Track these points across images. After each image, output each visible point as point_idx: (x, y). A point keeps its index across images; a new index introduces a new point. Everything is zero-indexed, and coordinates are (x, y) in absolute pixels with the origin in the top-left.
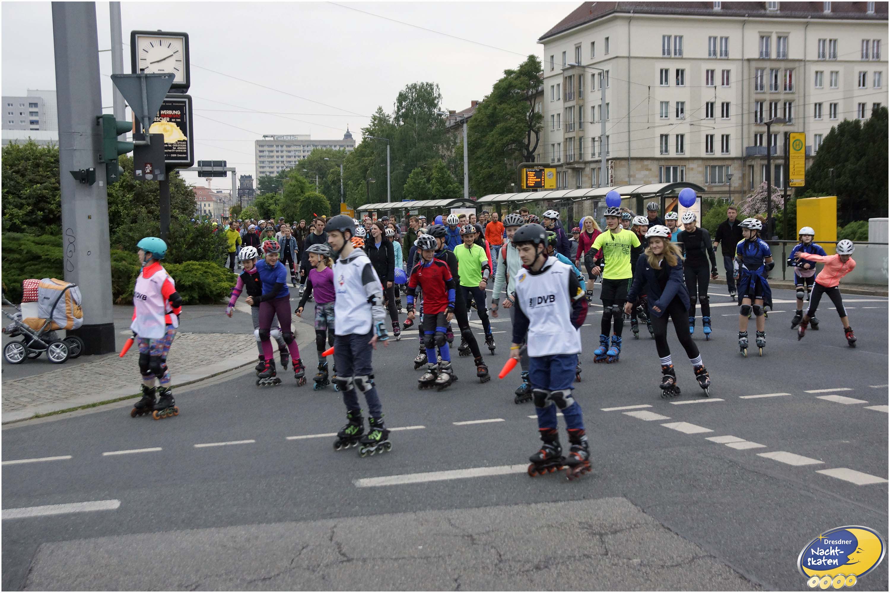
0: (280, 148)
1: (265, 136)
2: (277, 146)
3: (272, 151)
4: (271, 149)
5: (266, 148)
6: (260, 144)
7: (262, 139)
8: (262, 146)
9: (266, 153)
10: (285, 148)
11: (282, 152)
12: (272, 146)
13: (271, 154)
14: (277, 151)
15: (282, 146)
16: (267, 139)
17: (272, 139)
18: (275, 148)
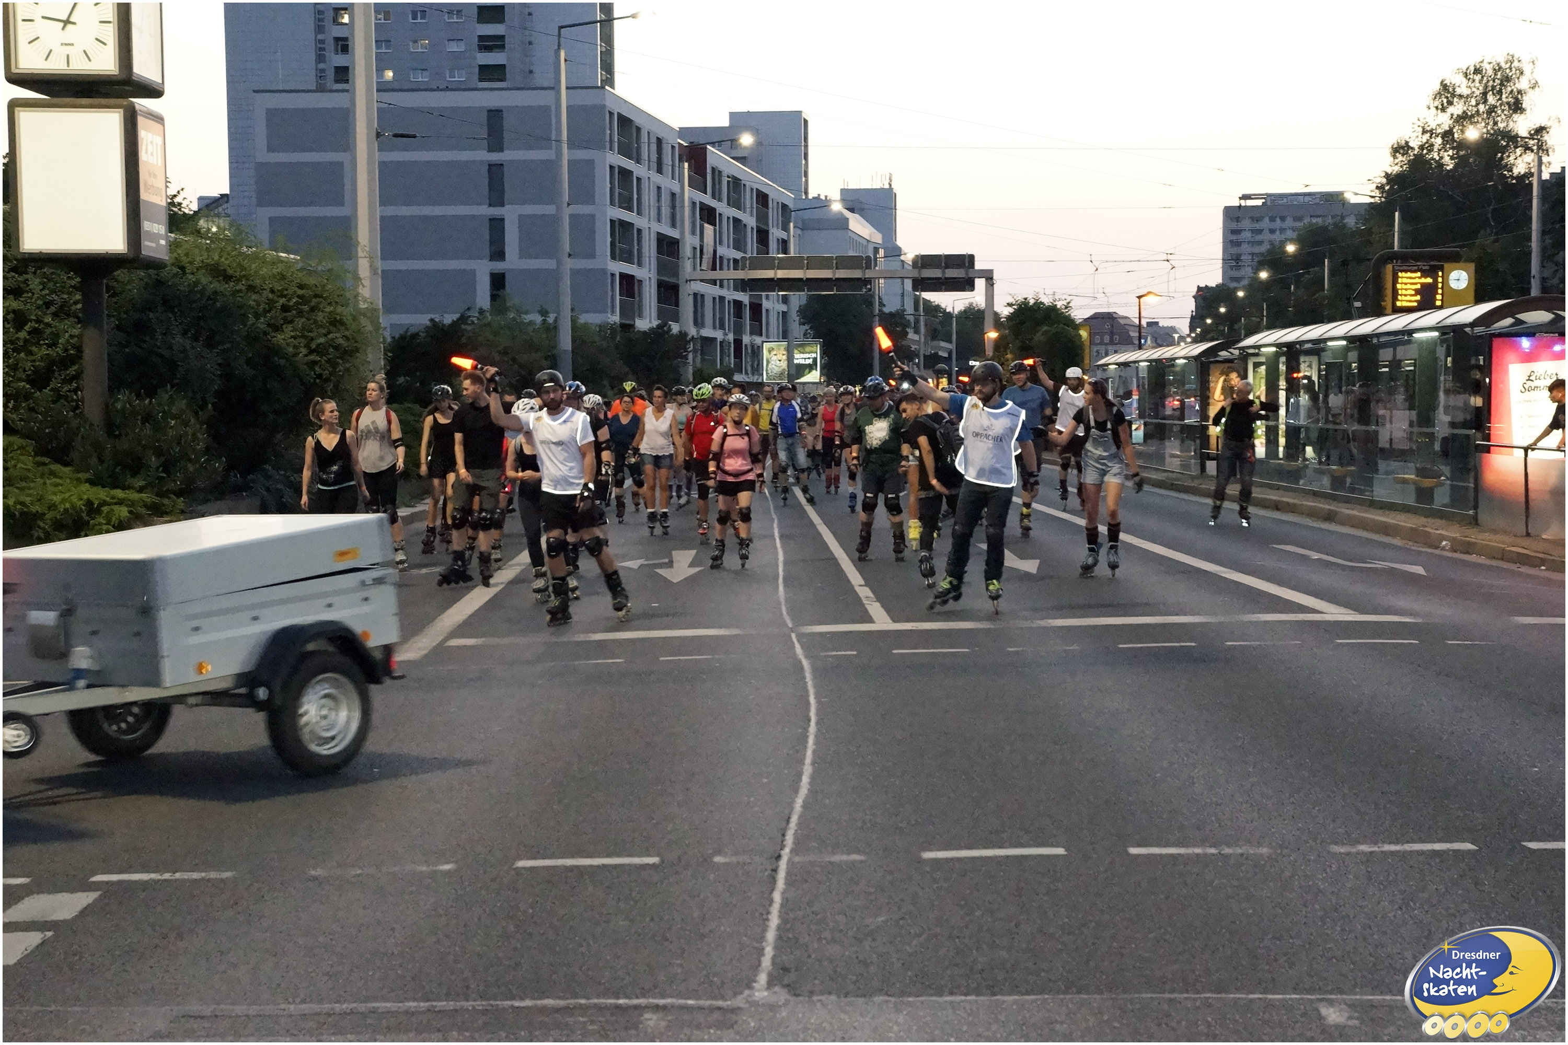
0: (1278, 223)
1: (1245, 197)
2: (1272, 219)
3: (1260, 231)
4: (1257, 226)
5: (1246, 224)
6: (1232, 215)
7: (1236, 203)
8: (1238, 220)
9: (1247, 235)
10: (1289, 222)
11: (1282, 230)
12: (1258, 220)
13: (1259, 237)
14: (1272, 231)
15: (1283, 219)
16: (1250, 203)
17: (1259, 202)
18: (1266, 224)
